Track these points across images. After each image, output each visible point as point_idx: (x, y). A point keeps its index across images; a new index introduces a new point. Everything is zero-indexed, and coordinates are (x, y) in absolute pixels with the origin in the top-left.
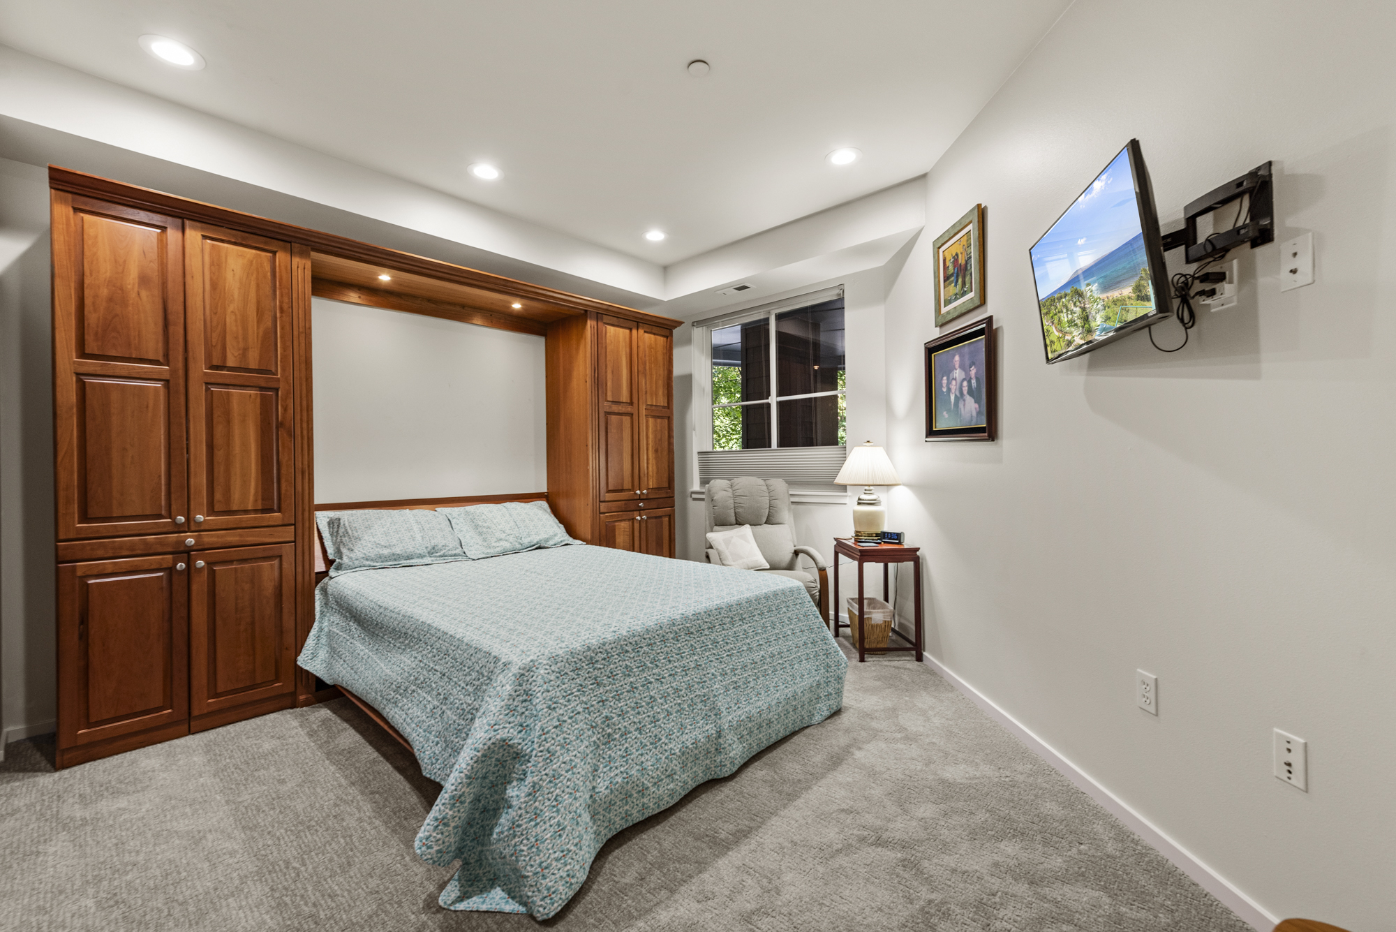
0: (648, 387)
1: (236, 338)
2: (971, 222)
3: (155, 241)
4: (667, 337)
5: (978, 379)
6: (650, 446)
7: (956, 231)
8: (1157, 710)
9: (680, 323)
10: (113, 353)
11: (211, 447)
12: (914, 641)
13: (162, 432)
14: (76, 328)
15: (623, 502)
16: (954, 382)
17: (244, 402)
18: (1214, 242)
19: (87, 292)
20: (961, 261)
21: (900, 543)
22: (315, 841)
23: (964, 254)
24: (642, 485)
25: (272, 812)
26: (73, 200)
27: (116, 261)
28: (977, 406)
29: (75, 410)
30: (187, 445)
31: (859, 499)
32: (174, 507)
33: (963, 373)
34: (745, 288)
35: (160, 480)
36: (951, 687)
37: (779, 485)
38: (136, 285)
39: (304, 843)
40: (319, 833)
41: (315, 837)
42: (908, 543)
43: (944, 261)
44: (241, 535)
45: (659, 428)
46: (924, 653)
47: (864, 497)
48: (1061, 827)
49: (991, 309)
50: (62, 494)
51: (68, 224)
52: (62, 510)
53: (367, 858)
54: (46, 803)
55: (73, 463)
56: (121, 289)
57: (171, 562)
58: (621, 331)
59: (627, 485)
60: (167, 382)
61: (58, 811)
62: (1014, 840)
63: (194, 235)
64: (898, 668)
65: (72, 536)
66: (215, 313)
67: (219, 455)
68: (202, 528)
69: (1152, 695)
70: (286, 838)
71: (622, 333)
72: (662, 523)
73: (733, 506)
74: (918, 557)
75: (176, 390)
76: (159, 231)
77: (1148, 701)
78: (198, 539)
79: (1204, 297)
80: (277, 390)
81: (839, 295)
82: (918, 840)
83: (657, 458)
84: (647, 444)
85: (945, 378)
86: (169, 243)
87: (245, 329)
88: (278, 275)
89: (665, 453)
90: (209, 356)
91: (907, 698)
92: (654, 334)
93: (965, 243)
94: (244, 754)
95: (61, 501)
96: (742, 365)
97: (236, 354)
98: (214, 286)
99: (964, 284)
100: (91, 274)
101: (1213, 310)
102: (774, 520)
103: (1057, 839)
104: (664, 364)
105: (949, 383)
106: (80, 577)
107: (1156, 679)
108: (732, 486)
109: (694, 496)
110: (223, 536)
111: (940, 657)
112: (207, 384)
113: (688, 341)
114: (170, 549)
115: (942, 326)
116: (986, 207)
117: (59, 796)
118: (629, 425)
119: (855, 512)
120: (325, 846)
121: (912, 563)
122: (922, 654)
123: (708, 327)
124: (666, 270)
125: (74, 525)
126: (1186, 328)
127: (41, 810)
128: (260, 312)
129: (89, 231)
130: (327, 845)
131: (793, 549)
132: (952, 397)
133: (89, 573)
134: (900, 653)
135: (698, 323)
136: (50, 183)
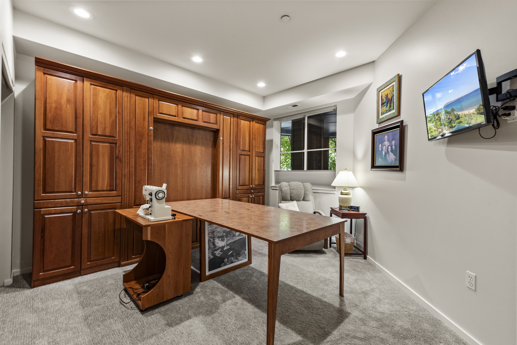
0: (256, 144)
1: (102, 123)
2: (394, 81)
3: (73, 85)
4: (264, 125)
5: (395, 146)
6: (256, 168)
7: (388, 85)
8: (476, 289)
9: (269, 119)
10: (57, 129)
11: (91, 166)
12: (363, 251)
13: (74, 159)
14: (43, 119)
15: (245, 190)
16: (384, 147)
17: (104, 148)
18: (511, 93)
19: (47, 105)
20: (390, 97)
21: (358, 211)
22: (129, 322)
23: (391, 94)
24: (253, 184)
25: (112, 310)
26: (43, 70)
27: (58, 94)
28: (395, 157)
29: (42, 150)
30: (83, 164)
31: (341, 192)
32: (77, 188)
33: (389, 143)
34: (296, 106)
35: (72, 178)
36: (379, 271)
37: (308, 185)
38: (66, 103)
39: (125, 323)
40: (131, 319)
41: (129, 321)
42: (362, 211)
43: (382, 97)
44: (101, 200)
45: (260, 161)
46: (367, 256)
47: (343, 191)
48: (431, 335)
49: (402, 118)
50: (36, 182)
51: (41, 79)
52: (36, 189)
53: (150, 331)
54: (28, 301)
55: (41, 171)
56: (60, 104)
57: (76, 210)
58: (246, 122)
59: (247, 183)
60: (76, 140)
61: (33, 305)
62: (412, 339)
63: (87, 84)
64: (357, 262)
65: (40, 199)
66: (94, 114)
67: (94, 168)
68: (87, 197)
69: (473, 282)
70: (118, 321)
71: (247, 123)
72: (260, 198)
73: (289, 193)
74: (366, 217)
75: (79, 143)
76: (74, 82)
77: (471, 285)
78: (85, 201)
79: (505, 116)
80: (116, 144)
81: (334, 109)
82: (371, 337)
83: (258, 173)
84: (255, 167)
85: (380, 145)
86: (78, 86)
87: (105, 120)
88: (118, 99)
89: (262, 171)
90: (91, 130)
91: (361, 275)
92: (259, 124)
93: (391, 90)
94: (101, 285)
95: (36, 185)
96: (292, 136)
97: (101, 130)
98: (94, 103)
99: (390, 106)
100: (49, 99)
101: (508, 122)
102: (306, 199)
103: (430, 340)
104: (263, 135)
105: (382, 147)
106: (42, 215)
107: (476, 276)
108: (289, 185)
109: (272, 188)
110: (94, 200)
111: (374, 258)
112: (90, 141)
113: (272, 126)
114: (75, 205)
115: (379, 123)
116: (401, 75)
117: (33, 299)
118: (248, 160)
119: (339, 198)
120: (133, 325)
121: (363, 219)
122: (366, 256)
123: (280, 121)
124: (264, 98)
125: (41, 194)
126: (495, 129)
127: (26, 304)
128: (111, 113)
129: (49, 82)
130: (134, 324)
131: (313, 211)
132: (384, 153)
133: (45, 213)
134: (357, 255)
135: (276, 119)
136: (35, 63)
